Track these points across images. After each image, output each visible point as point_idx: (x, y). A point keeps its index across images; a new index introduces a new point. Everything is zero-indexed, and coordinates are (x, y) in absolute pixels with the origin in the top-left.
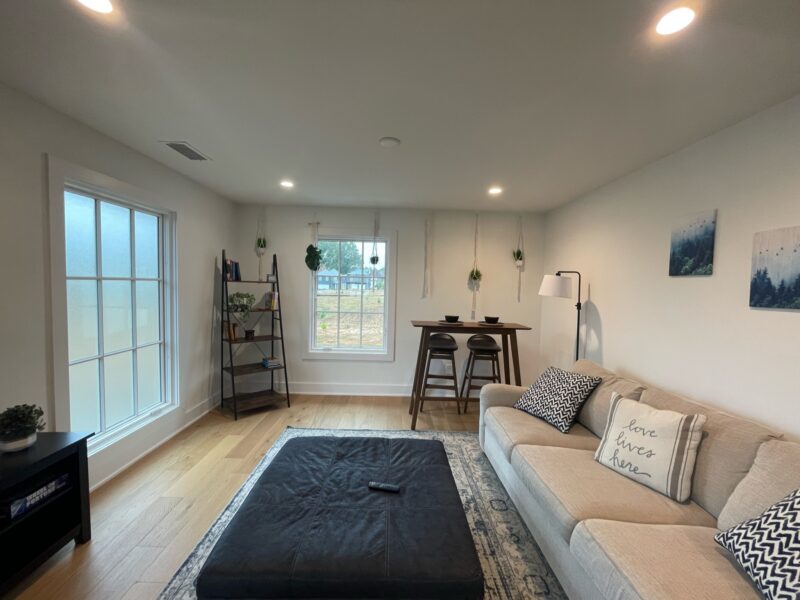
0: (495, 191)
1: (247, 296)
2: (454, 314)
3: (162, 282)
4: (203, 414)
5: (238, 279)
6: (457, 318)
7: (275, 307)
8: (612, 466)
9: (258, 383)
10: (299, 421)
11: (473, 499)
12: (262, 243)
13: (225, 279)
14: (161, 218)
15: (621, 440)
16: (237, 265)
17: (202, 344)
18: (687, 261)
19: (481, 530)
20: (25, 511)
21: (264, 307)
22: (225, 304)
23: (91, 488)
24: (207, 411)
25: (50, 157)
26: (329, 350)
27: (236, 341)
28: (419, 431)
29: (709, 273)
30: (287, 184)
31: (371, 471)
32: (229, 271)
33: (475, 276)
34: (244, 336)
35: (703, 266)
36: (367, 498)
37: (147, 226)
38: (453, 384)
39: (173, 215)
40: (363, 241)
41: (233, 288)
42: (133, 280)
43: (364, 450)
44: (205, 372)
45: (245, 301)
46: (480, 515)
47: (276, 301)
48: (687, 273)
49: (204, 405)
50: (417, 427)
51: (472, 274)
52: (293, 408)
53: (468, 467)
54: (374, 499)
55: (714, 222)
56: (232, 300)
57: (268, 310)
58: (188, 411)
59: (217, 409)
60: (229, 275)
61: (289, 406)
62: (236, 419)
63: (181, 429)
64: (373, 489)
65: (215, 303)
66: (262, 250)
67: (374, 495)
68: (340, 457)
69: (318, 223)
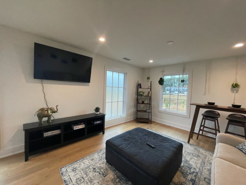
0: (239, 45)
1: (143, 92)
3: (124, 88)
4: (131, 120)
5: (141, 88)
6: (214, 103)
7: (150, 96)
9: (145, 116)
10: (152, 128)
11: (197, 173)
12: (148, 78)
13: (138, 88)
14: (125, 74)
16: (141, 84)
17: (132, 103)
19: (191, 182)
20: (96, 124)
21: (147, 95)
22: (138, 94)
23: (105, 127)
24: (132, 120)
25: (105, 66)
26: (166, 110)
27: (140, 103)
28: (190, 144)
30: (151, 61)
31: (151, 141)
32: (139, 86)
34: (142, 102)
36: (144, 145)
37: (122, 76)
38: (215, 132)
39: (127, 73)
41: (140, 90)
42: (118, 87)
43: (154, 136)
44: (133, 110)
45: (142, 93)
46: (196, 178)
47: (150, 94)
49: (132, 118)
51: (233, 85)
52: (152, 125)
53: (204, 163)
54: (145, 146)
56: (139, 93)
57: (148, 96)
58: (128, 118)
59: (135, 120)
62: (137, 123)
63: (126, 121)
64: (147, 144)
65: (136, 94)
66: (148, 80)
67: (147, 145)
68: (146, 135)
69: (164, 71)
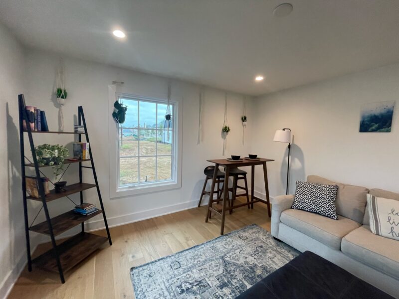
0: (259, 79)
2: (237, 155)
5: (44, 129)
7: (87, 156)
8: (392, 237)
12: (62, 94)
13: (26, 129)
15: (391, 222)
18: (374, 125)
21: (72, 157)
29: (389, 131)
32: (33, 120)
33: (226, 130)
35: (385, 128)
40: (157, 102)
45: (56, 153)
47: (87, 150)
48: (373, 131)
50: (224, 234)
55: (393, 107)
56: (40, 154)
60: (33, 125)
61: (111, 244)
62: (63, 282)
66: (63, 101)
